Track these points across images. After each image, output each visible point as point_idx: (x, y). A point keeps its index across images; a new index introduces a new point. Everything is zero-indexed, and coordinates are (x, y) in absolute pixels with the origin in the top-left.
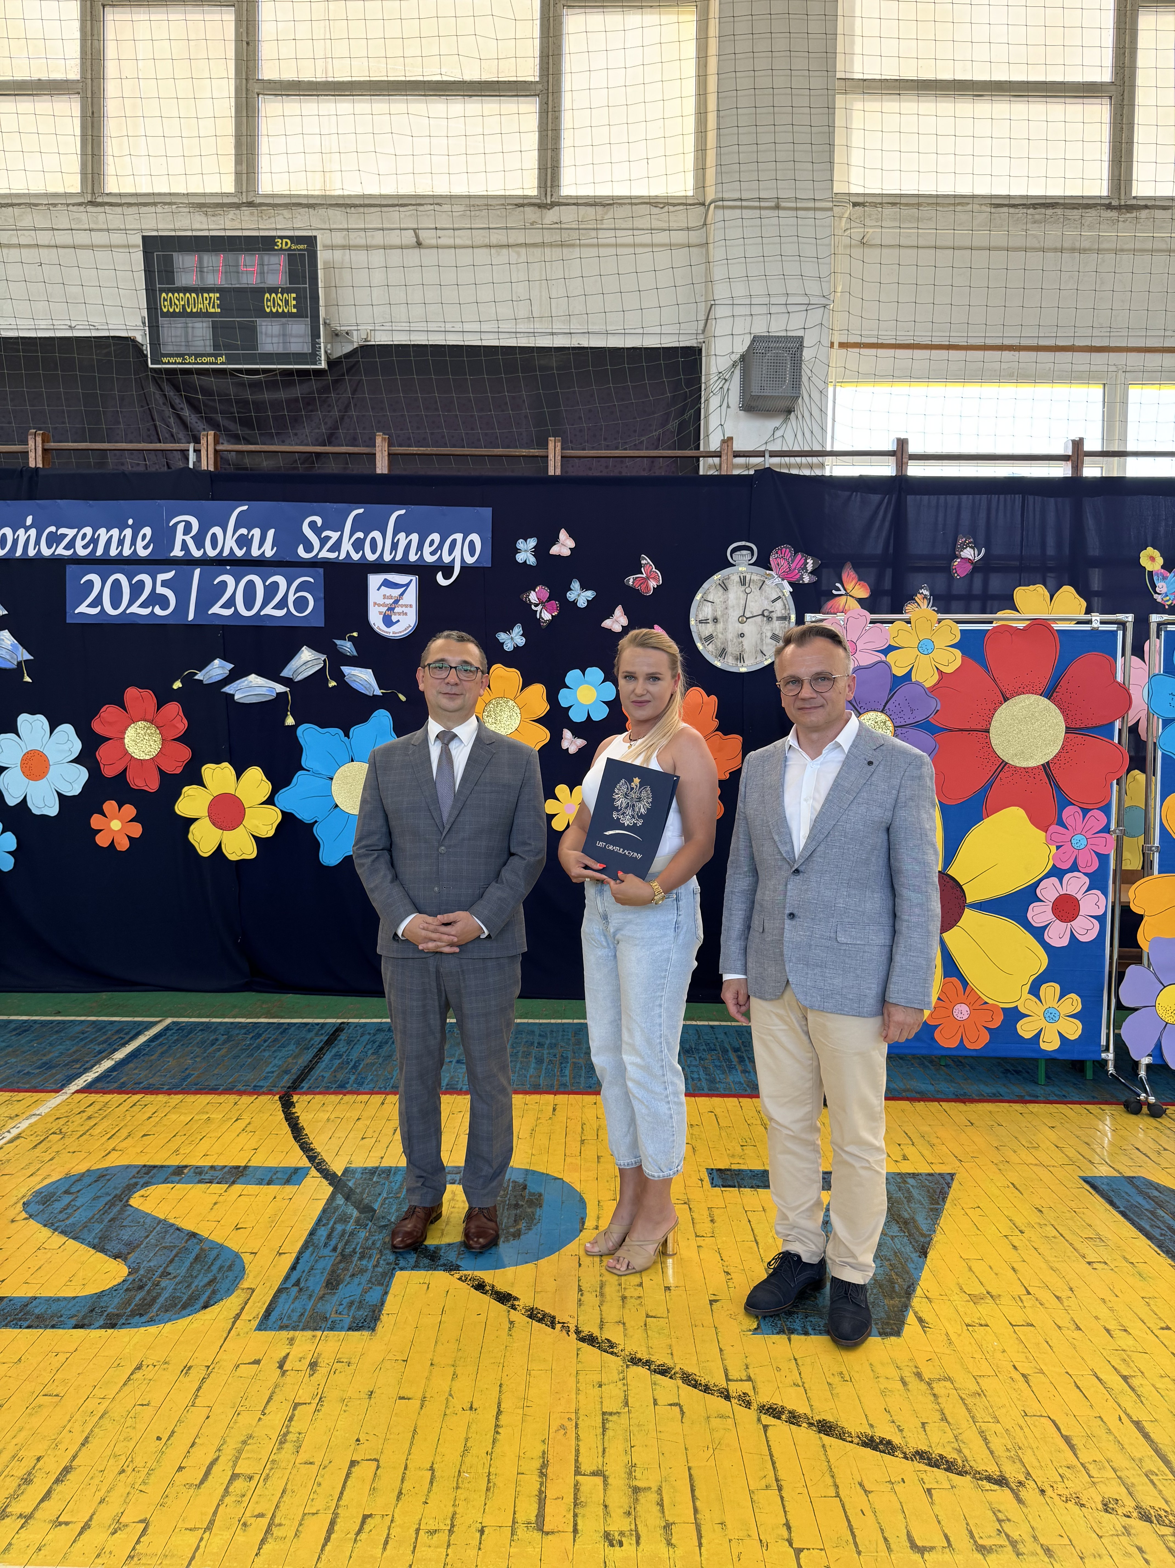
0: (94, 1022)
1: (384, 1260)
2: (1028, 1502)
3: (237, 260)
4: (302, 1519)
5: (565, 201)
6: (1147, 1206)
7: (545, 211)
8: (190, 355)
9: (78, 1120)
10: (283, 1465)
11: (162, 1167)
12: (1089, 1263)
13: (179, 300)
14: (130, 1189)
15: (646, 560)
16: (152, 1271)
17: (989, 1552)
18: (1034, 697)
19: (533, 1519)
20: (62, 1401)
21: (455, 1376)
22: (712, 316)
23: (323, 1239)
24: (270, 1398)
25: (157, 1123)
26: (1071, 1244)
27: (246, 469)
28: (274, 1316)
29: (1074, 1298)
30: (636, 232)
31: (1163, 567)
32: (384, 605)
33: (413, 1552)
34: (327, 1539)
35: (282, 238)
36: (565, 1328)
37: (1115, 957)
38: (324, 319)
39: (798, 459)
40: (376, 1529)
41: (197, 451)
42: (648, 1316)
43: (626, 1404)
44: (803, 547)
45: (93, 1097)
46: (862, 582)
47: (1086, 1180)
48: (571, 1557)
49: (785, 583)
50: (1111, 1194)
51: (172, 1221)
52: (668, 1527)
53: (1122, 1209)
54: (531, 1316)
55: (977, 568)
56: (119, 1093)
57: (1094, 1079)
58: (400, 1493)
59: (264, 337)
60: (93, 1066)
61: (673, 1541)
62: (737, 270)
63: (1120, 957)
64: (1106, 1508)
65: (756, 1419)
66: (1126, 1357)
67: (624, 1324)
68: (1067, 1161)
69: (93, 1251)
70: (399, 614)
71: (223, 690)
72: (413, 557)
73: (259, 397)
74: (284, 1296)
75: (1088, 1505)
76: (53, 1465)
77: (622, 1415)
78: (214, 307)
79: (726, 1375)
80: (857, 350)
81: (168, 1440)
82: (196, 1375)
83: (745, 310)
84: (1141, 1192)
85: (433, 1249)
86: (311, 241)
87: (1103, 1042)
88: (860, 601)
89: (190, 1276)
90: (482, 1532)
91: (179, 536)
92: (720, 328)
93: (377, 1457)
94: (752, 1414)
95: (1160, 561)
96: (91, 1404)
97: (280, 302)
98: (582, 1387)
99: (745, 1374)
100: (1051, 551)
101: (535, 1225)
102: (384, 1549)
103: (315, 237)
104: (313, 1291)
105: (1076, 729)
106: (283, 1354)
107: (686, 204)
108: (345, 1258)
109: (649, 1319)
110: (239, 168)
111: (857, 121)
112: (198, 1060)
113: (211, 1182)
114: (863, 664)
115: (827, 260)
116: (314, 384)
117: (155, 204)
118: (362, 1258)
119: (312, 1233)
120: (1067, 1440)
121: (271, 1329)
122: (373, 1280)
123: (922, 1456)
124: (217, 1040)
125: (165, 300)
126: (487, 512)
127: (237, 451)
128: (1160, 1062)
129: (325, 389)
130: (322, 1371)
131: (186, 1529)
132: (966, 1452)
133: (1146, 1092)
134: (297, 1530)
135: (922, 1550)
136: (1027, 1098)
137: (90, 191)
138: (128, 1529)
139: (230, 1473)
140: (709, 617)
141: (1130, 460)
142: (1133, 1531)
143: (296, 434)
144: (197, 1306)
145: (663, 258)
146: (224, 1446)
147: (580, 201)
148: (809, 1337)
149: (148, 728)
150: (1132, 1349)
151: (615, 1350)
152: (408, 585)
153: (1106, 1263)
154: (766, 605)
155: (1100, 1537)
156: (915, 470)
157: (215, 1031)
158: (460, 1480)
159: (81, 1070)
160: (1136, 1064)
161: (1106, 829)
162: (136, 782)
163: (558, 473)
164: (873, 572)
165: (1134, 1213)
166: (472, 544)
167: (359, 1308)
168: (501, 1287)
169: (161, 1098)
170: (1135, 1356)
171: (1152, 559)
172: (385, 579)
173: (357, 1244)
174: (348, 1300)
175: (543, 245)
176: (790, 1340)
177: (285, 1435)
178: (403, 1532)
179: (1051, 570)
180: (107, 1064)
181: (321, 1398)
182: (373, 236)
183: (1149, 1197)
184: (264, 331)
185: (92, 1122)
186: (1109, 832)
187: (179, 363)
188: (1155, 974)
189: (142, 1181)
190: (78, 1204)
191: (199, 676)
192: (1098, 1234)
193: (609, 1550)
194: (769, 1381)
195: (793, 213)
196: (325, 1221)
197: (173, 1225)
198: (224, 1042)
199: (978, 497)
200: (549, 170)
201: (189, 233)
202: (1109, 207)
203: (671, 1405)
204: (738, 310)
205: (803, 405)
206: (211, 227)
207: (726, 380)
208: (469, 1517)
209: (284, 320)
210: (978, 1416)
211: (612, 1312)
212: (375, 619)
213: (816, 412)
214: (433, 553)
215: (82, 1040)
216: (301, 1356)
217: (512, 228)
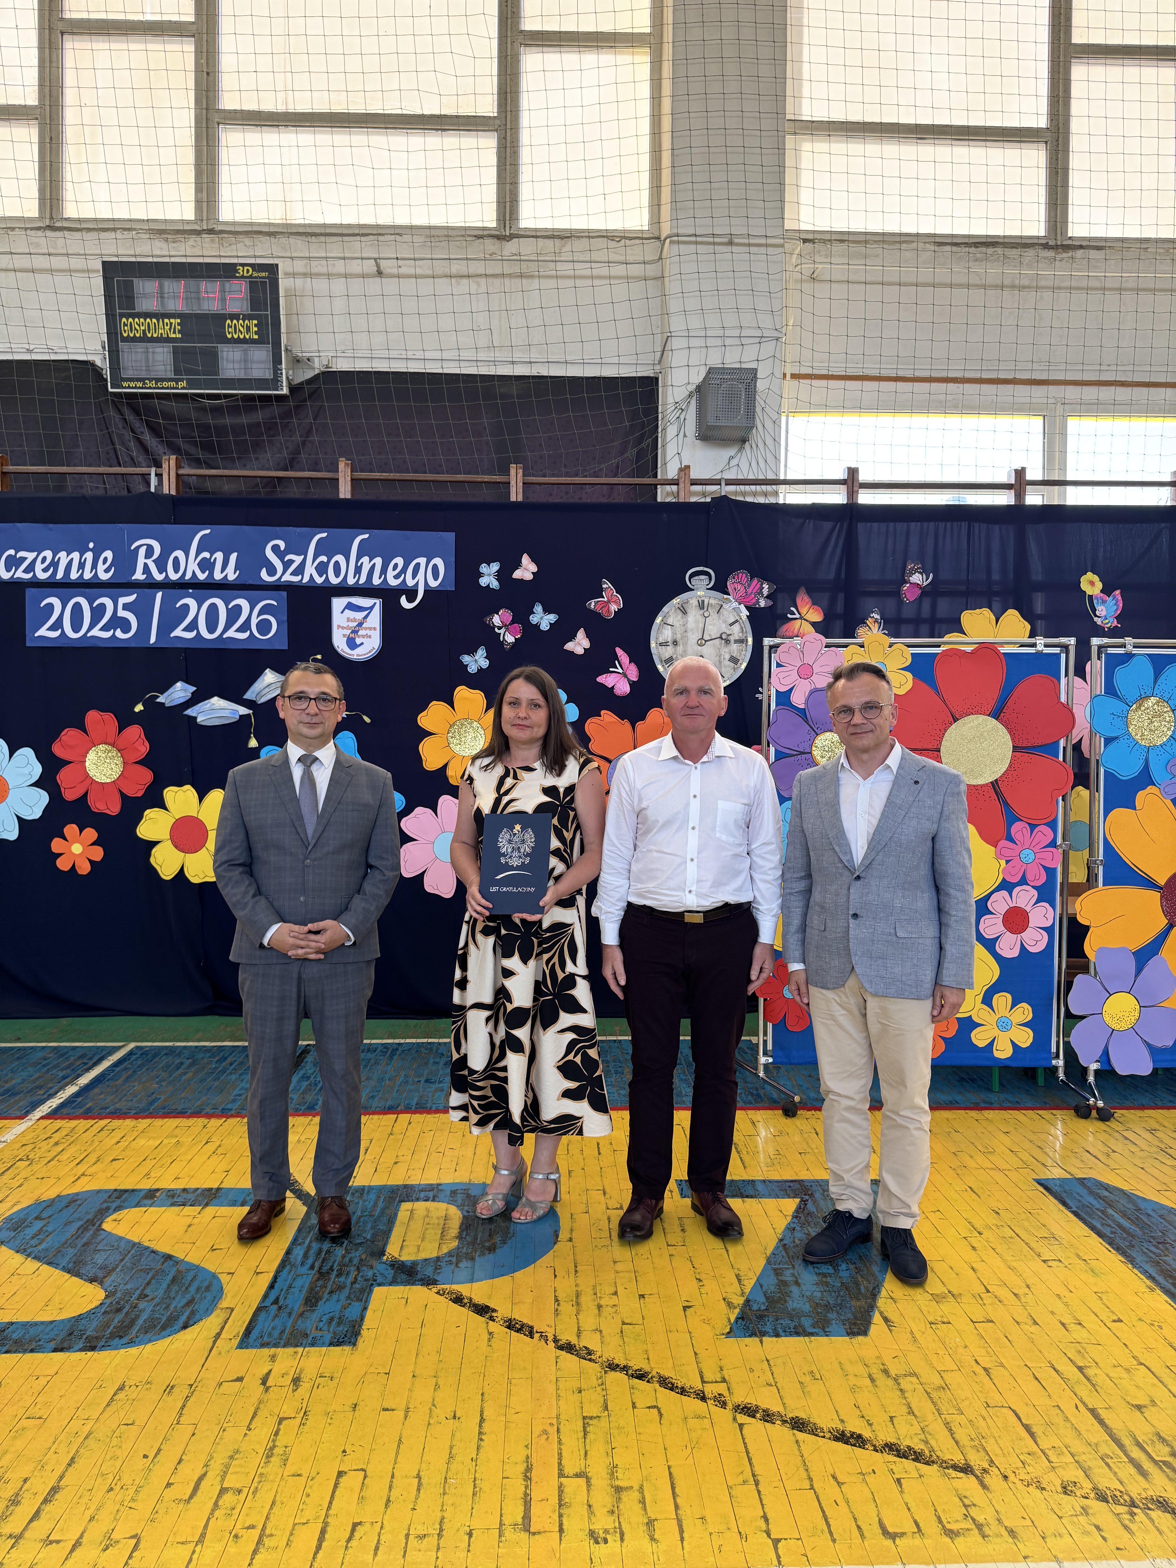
0: (55, 1048)
1: (362, 1276)
2: (992, 1488)
3: (198, 287)
4: (293, 1529)
5: (523, 233)
6: (1098, 1206)
7: (503, 242)
8: (151, 380)
9: (45, 1146)
10: (271, 1478)
11: (133, 1191)
12: (1044, 1261)
13: (139, 325)
14: (103, 1213)
15: (607, 585)
16: (130, 1293)
17: (956, 1536)
18: (981, 718)
19: (520, 1521)
20: (46, 1424)
21: (437, 1386)
22: (668, 347)
23: (300, 1258)
24: (255, 1414)
25: (126, 1147)
26: (1027, 1244)
27: (207, 493)
28: (254, 1334)
29: (1031, 1295)
30: (594, 265)
31: (1102, 591)
32: (347, 628)
33: (404, 1556)
34: (319, 1547)
35: (243, 265)
36: (544, 1337)
37: (1064, 966)
38: (286, 346)
39: (753, 487)
40: (367, 1536)
41: (159, 476)
42: (624, 1323)
43: (606, 1408)
44: (759, 572)
45: (59, 1123)
46: (816, 607)
47: (1039, 1182)
48: (558, 1555)
49: (742, 607)
50: (1064, 1195)
51: (146, 1244)
52: (650, 1523)
53: (1074, 1209)
54: (509, 1327)
55: (925, 592)
56: (86, 1118)
57: (1045, 1086)
58: (388, 1501)
59: (225, 363)
60: (56, 1093)
61: (656, 1537)
62: (692, 303)
63: (1068, 967)
64: (1065, 1490)
65: (731, 1419)
66: (1081, 1349)
67: (601, 1331)
68: (1021, 1164)
69: (67, 1276)
70: (363, 636)
71: (186, 713)
72: (376, 581)
73: (220, 421)
74: (263, 1315)
75: (1048, 1488)
76: (41, 1486)
77: (602, 1419)
78: (174, 332)
79: (702, 1377)
80: (808, 381)
81: (155, 1457)
82: (180, 1394)
83: (700, 342)
84: (1091, 1193)
85: (409, 1264)
86: (272, 269)
87: (1054, 1049)
88: (814, 624)
89: (168, 1297)
90: (470, 1534)
91: (141, 560)
92: (677, 359)
93: (364, 1467)
94: (728, 1413)
95: (1099, 585)
96: (75, 1425)
97: (241, 329)
98: (562, 1393)
99: (719, 1375)
100: (996, 576)
101: (510, 1238)
102: (375, 1554)
103: (277, 265)
104: (292, 1309)
105: (1024, 748)
106: (265, 1371)
107: (642, 238)
108: (323, 1275)
109: (624, 1327)
110: (199, 195)
111: (806, 160)
112: (164, 1084)
113: (184, 1205)
114: (819, 686)
115: (779, 295)
116: (276, 409)
117: (114, 230)
118: (339, 1275)
119: (288, 1252)
120: (1027, 1428)
121: (252, 1347)
122: (352, 1296)
123: (890, 1448)
124: (182, 1064)
125: (125, 325)
126: (450, 537)
127: (198, 476)
128: (1107, 1068)
129: (287, 415)
130: (305, 1386)
131: (178, 1543)
132: (933, 1443)
133: (1095, 1096)
134: (289, 1540)
135: (893, 1536)
136: (982, 1105)
137: (48, 216)
138: (120, 1545)
139: (219, 1488)
140: (669, 640)
141: (1069, 489)
142: (1090, 1511)
143: (257, 459)
144: (177, 1327)
145: (620, 290)
146: (212, 1462)
147: (539, 234)
148: (780, 1339)
149: (109, 751)
150: (1087, 1341)
151: (593, 1357)
152: (371, 608)
153: (1060, 1261)
154: (724, 628)
155: (1060, 1518)
156: (865, 498)
157: (179, 1054)
158: (447, 1486)
159: (45, 1096)
160: (1085, 1070)
161: (1053, 844)
162: (98, 805)
163: (520, 499)
164: (826, 596)
165: (1087, 1213)
166: (435, 568)
167: (339, 1324)
168: (479, 1300)
169: (129, 1123)
170: (1089, 1348)
171: (1092, 583)
172: (349, 603)
173: (334, 1262)
174: (327, 1317)
175: (503, 275)
176: (761, 1342)
177: (272, 1449)
178: (392, 1537)
179: (997, 594)
180: (71, 1090)
181: (305, 1412)
182: (334, 265)
183: (1100, 1197)
184: (225, 356)
185: (59, 1148)
186: (1055, 846)
187: (140, 388)
188: (1101, 983)
189: (114, 1206)
190: (50, 1229)
191: (161, 699)
192: (1052, 1233)
193: (595, 1548)
194: (744, 1382)
195: (746, 249)
196: (300, 1241)
197: (148, 1248)
198: (190, 1066)
199: (926, 524)
200: (508, 204)
201: (150, 260)
202: (1046, 246)
203: (649, 1407)
204: (694, 342)
205: (757, 435)
206: (172, 253)
207: (683, 410)
208: (457, 1521)
209: (245, 346)
210: (943, 1409)
211: (589, 1320)
212: (339, 642)
213: (769, 441)
214: (396, 577)
215: (44, 1066)
216: (284, 1371)
217: (471, 259)
